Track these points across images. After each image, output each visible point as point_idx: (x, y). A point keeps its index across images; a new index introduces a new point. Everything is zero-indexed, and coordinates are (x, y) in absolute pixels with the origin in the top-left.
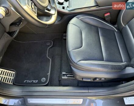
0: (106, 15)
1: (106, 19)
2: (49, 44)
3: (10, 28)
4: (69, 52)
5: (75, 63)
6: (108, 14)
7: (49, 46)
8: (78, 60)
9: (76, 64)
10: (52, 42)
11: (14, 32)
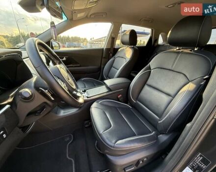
0: (119, 97)
1: (120, 100)
2: (68, 139)
3: (25, 119)
4: (100, 135)
5: (111, 146)
6: (120, 96)
7: (68, 141)
8: (114, 141)
9: (114, 147)
10: (72, 135)
11: (28, 126)
